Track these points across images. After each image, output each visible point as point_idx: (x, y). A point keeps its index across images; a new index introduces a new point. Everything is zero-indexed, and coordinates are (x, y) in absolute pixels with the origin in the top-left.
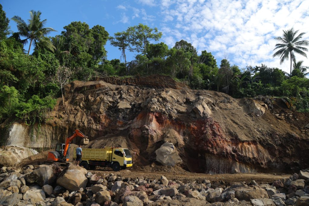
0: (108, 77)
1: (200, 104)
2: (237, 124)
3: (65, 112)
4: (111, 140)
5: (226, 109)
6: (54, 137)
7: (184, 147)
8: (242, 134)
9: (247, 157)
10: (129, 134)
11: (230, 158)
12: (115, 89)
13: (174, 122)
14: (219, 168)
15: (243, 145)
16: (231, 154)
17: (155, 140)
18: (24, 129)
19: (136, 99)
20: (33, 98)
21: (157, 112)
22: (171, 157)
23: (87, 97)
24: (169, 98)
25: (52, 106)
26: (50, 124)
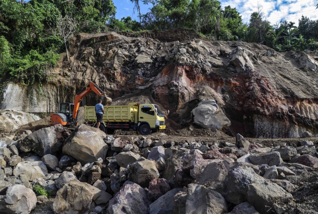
0: (120, 32)
1: (240, 55)
2: (288, 79)
3: (71, 69)
4: (130, 100)
5: (271, 63)
6: (59, 99)
7: (224, 107)
8: (298, 91)
9: (308, 118)
10: (152, 93)
11: (286, 119)
12: (130, 42)
13: (209, 77)
14: (272, 133)
15: (302, 103)
16: (287, 114)
17: (187, 98)
18: (21, 89)
19: (157, 53)
20: (31, 53)
21: (187, 65)
22: (214, 118)
23: (97, 51)
24: (200, 49)
25: (54, 61)
26: (53, 84)
